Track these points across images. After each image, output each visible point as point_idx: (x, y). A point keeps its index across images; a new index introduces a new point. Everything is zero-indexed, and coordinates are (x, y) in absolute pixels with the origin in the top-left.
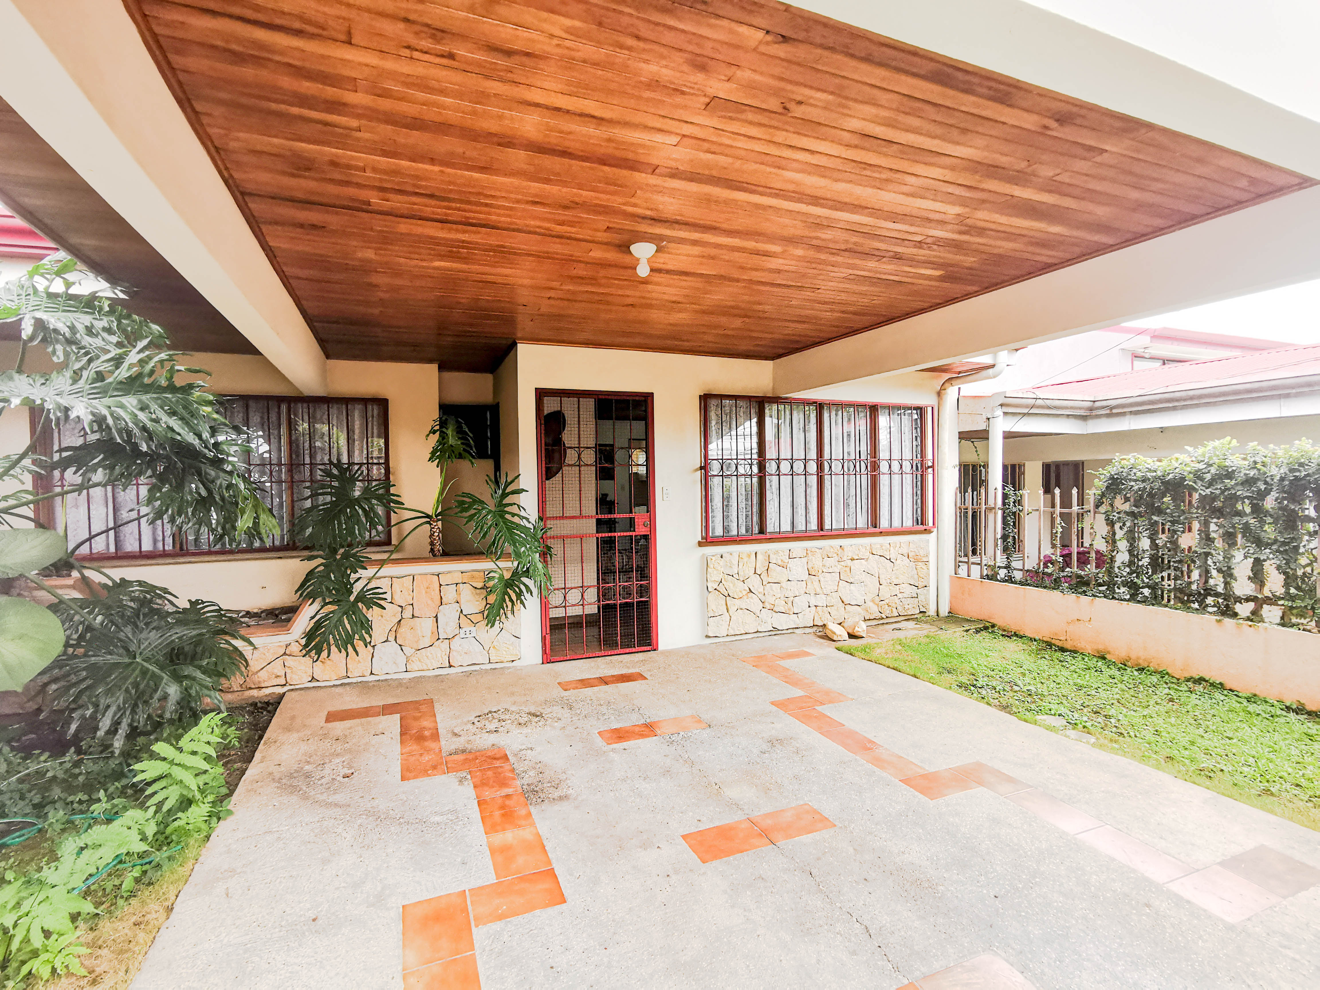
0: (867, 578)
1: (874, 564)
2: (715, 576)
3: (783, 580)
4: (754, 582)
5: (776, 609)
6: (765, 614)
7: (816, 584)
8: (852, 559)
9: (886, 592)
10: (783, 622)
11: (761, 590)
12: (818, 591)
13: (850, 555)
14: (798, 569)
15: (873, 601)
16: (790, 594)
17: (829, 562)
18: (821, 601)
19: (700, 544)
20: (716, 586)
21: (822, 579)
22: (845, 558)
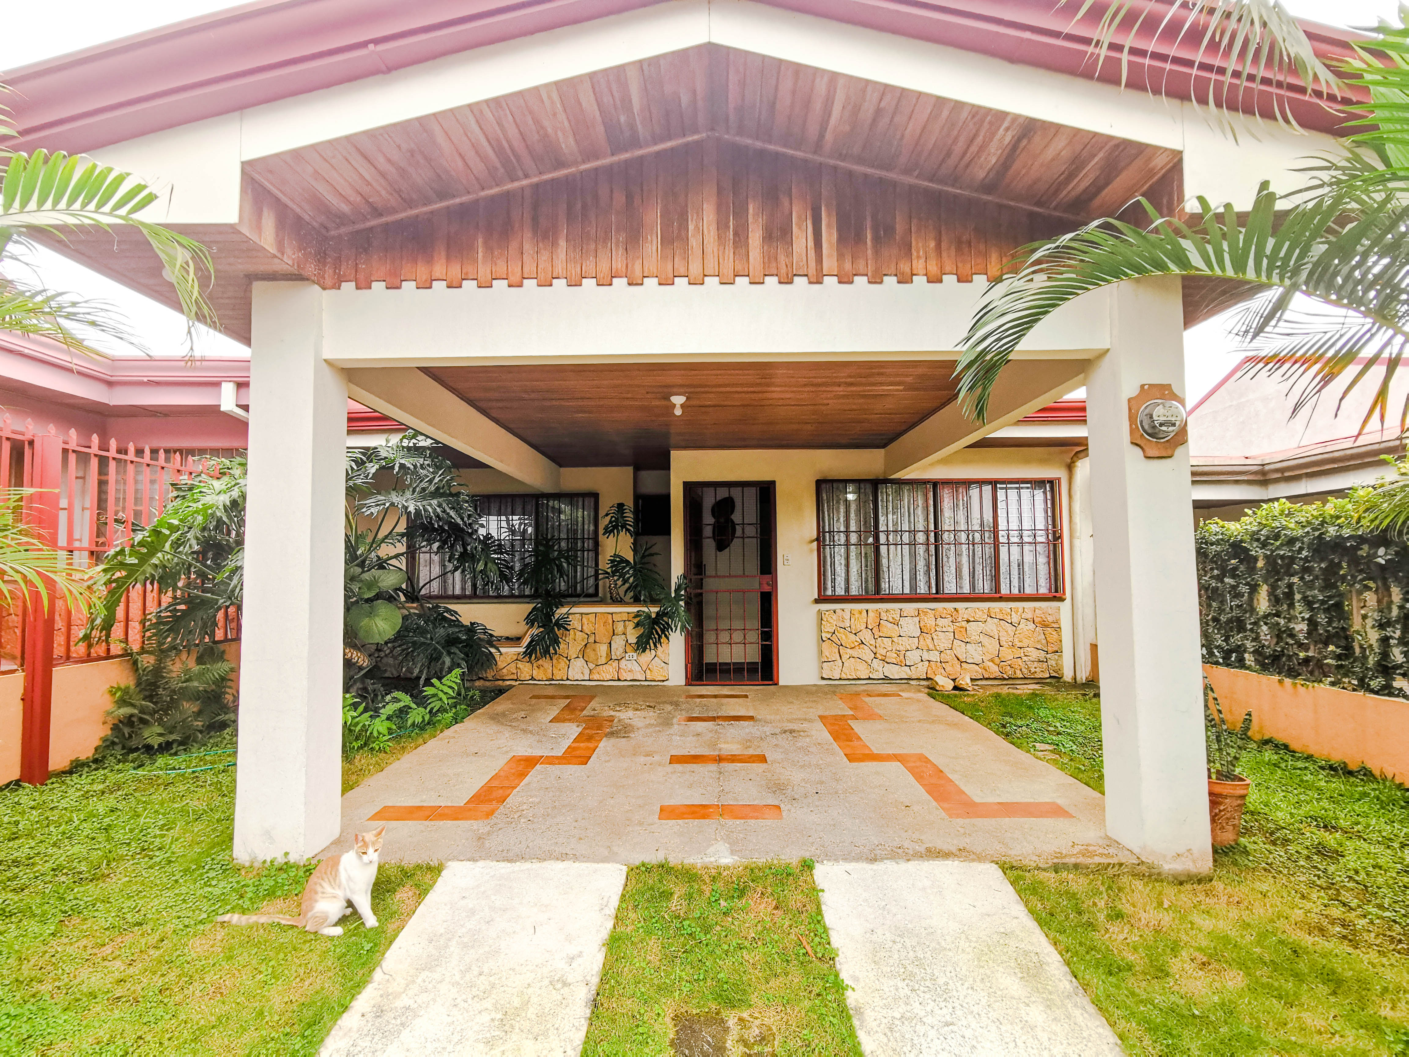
0: (985, 640)
1: (991, 626)
2: (828, 628)
3: (894, 635)
4: (866, 636)
5: (887, 660)
6: (876, 663)
7: (929, 641)
8: (968, 621)
9: (1007, 654)
10: (895, 672)
11: (873, 642)
12: (931, 647)
13: (966, 617)
14: (910, 627)
15: (992, 660)
16: (901, 648)
17: (941, 622)
18: (934, 656)
19: (817, 601)
20: (829, 636)
21: (935, 637)
22: (960, 619)
